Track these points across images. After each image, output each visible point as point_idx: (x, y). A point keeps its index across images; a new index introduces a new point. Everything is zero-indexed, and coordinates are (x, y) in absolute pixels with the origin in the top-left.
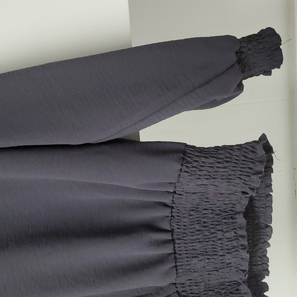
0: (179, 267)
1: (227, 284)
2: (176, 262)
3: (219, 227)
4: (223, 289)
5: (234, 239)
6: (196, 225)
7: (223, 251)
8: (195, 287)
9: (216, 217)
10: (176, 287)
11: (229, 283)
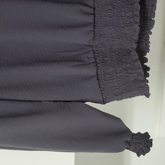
0: (96, 32)
1: (124, 50)
2: (94, 28)
3: (123, 9)
4: (120, 53)
5: (132, 17)
6: (110, 6)
7: (124, 25)
8: (104, 49)
9: (122, 3)
10: (92, 48)
11: (125, 50)
